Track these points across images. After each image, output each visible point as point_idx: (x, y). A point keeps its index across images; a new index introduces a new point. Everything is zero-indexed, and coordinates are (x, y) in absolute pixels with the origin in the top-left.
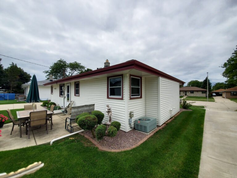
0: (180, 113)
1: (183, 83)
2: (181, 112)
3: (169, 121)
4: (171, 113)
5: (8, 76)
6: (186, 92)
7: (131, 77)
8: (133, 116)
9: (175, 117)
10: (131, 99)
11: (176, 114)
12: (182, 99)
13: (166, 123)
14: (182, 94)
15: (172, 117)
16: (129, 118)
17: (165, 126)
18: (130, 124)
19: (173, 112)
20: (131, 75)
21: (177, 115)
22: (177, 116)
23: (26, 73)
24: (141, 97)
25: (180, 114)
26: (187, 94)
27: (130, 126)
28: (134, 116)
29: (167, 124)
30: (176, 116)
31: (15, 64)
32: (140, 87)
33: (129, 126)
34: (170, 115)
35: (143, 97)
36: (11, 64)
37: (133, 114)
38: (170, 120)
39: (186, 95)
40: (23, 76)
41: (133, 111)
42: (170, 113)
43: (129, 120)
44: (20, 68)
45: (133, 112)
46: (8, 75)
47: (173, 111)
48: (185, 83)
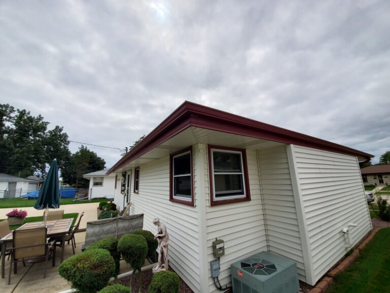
0: (373, 234)
1: (368, 157)
2: (377, 230)
3: (341, 267)
4: (345, 240)
5: (75, 164)
6: (380, 176)
7: (213, 150)
8: (223, 254)
9: (360, 250)
10: (214, 204)
11: (364, 239)
12: (374, 191)
13: (333, 273)
14: (371, 181)
15: (352, 251)
16: (211, 259)
17: (329, 284)
18: (215, 278)
19: (351, 237)
20: (210, 147)
21: (367, 241)
22: (367, 245)
23: (99, 158)
24: (248, 198)
25: (375, 237)
26: (385, 180)
27: (215, 283)
28: (226, 253)
29: (335, 278)
30: (363, 245)
31: (85, 148)
32: (243, 173)
33: (211, 282)
34: (343, 244)
35: (252, 197)
36: (81, 147)
37: (222, 249)
38: (346, 262)
39: (381, 182)
40: (96, 162)
41: (222, 239)
42: (342, 239)
43: (211, 263)
44: (92, 153)
45: (222, 242)
46: (75, 162)
47: (350, 232)
48: (373, 156)
